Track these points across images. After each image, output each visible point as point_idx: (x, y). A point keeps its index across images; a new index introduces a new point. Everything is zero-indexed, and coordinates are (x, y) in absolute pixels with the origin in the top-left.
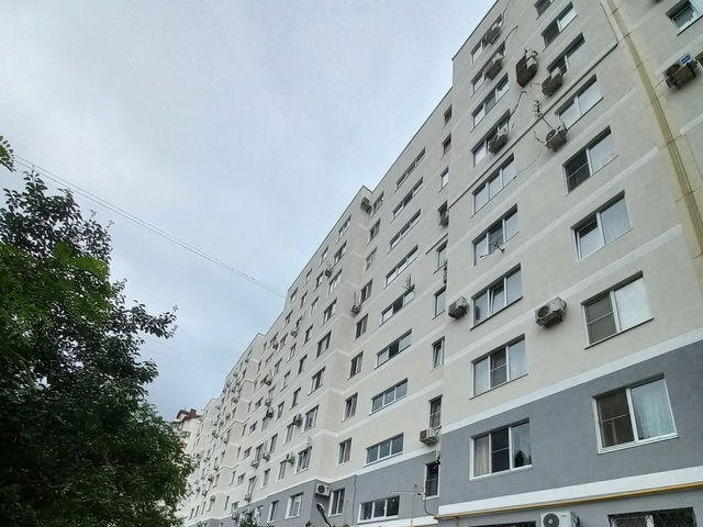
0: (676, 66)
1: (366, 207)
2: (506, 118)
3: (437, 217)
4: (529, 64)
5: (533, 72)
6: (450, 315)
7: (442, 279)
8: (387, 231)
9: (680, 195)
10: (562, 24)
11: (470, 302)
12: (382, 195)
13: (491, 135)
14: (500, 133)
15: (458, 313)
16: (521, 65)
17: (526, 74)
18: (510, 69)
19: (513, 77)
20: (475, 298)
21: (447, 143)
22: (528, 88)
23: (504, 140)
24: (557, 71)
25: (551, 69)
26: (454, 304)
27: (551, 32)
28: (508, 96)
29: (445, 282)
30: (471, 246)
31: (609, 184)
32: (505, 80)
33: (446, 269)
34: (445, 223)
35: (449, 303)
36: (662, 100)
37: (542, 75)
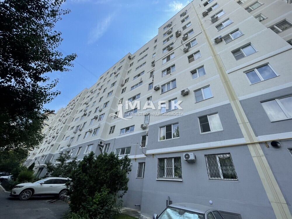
1: (130, 58)
2: (173, 44)
3: (151, 64)
4: (179, 33)
5: (180, 35)
6: (155, 89)
7: (152, 80)
8: (136, 65)
9: (218, 68)
10: (187, 26)
11: (160, 87)
12: (135, 56)
13: (168, 46)
14: (171, 46)
15: (157, 89)
16: (177, 33)
17: (178, 35)
18: (174, 33)
19: (174, 35)
20: (162, 86)
21: (155, 47)
22: (178, 38)
23: (172, 48)
24: (186, 35)
25: (184, 35)
26: (156, 86)
27: (184, 28)
28: (173, 39)
29: (153, 81)
30: (161, 72)
31: (199, 63)
32: (172, 36)
33: (153, 77)
34: (154, 66)
35: (154, 86)
36: (213, 46)
37: (182, 36)
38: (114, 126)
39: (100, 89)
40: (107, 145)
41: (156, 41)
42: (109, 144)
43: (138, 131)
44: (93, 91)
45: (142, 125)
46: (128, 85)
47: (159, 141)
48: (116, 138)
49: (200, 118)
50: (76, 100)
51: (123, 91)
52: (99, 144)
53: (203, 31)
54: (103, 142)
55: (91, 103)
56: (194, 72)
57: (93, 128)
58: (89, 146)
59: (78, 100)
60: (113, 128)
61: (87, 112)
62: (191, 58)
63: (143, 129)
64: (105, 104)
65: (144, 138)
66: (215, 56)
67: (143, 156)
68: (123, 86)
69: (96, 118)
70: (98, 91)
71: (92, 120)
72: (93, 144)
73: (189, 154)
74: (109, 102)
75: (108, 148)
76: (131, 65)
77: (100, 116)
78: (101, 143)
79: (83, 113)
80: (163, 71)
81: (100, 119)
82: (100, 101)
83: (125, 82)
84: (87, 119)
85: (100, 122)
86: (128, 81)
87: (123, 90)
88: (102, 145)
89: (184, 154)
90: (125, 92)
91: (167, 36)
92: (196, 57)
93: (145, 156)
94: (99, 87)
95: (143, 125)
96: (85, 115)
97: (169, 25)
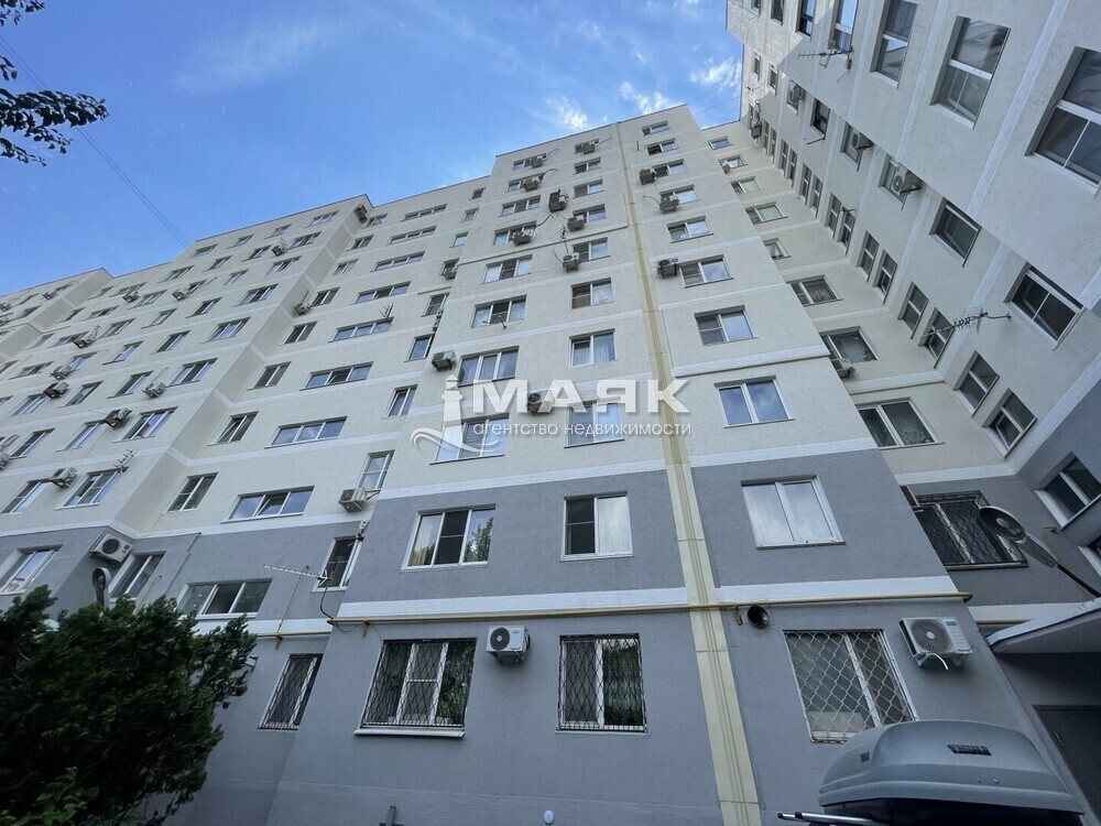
0: (667, 262)
1: (361, 214)
2: (532, 225)
3: (440, 267)
4: (562, 199)
5: (562, 207)
6: (434, 363)
7: (432, 325)
8: (380, 249)
9: (653, 352)
10: (590, 190)
11: (458, 359)
12: (385, 216)
13: (517, 229)
14: (525, 232)
15: (443, 365)
16: (555, 197)
17: (557, 204)
18: (544, 193)
19: (545, 200)
20: (466, 359)
21: (470, 213)
22: (555, 215)
23: (527, 240)
24: (580, 218)
25: (577, 214)
26: (442, 354)
27: (581, 190)
28: (538, 213)
29: (435, 329)
30: (473, 309)
31: (604, 318)
32: (536, 200)
33: (439, 317)
34: (451, 277)
35: (433, 351)
36: (650, 280)
37: (568, 214)
38: (210, 478)
39: (179, 296)
40: (141, 559)
41: (478, 194)
42: (158, 557)
43: (323, 513)
44: (142, 292)
45: (347, 494)
46: (326, 318)
47: (405, 566)
48: (206, 531)
49: (571, 502)
50: (17, 310)
51: (297, 334)
52: (99, 549)
53: (631, 223)
54: (123, 543)
55: (108, 346)
56: (580, 342)
57: (84, 464)
58: (26, 553)
59: (28, 312)
60: (198, 486)
61: (74, 383)
62: (581, 293)
63: (349, 511)
64: (187, 366)
65: (343, 548)
66: (651, 312)
67: (321, 625)
68: (300, 311)
69: (116, 421)
70: (167, 302)
71: (90, 425)
72: (56, 548)
73: (510, 629)
74: (212, 361)
75: (145, 576)
76: (358, 242)
77: (145, 415)
78: (112, 545)
79: (44, 381)
80: (481, 308)
81: (140, 431)
82: (163, 349)
83: (317, 302)
84: (63, 418)
85: (135, 443)
86: (329, 300)
87: (298, 329)
88: (117, 556)
89: (492, 630)
90: (302, 339)
91: (520, 194)
92: (596, 294)
93: (330, 628)
94: (182, 284)
95: (351, 492)
96: (53, 394)
97: (535, 163)
